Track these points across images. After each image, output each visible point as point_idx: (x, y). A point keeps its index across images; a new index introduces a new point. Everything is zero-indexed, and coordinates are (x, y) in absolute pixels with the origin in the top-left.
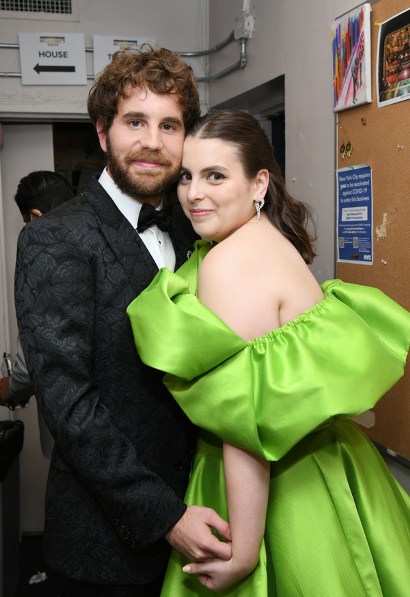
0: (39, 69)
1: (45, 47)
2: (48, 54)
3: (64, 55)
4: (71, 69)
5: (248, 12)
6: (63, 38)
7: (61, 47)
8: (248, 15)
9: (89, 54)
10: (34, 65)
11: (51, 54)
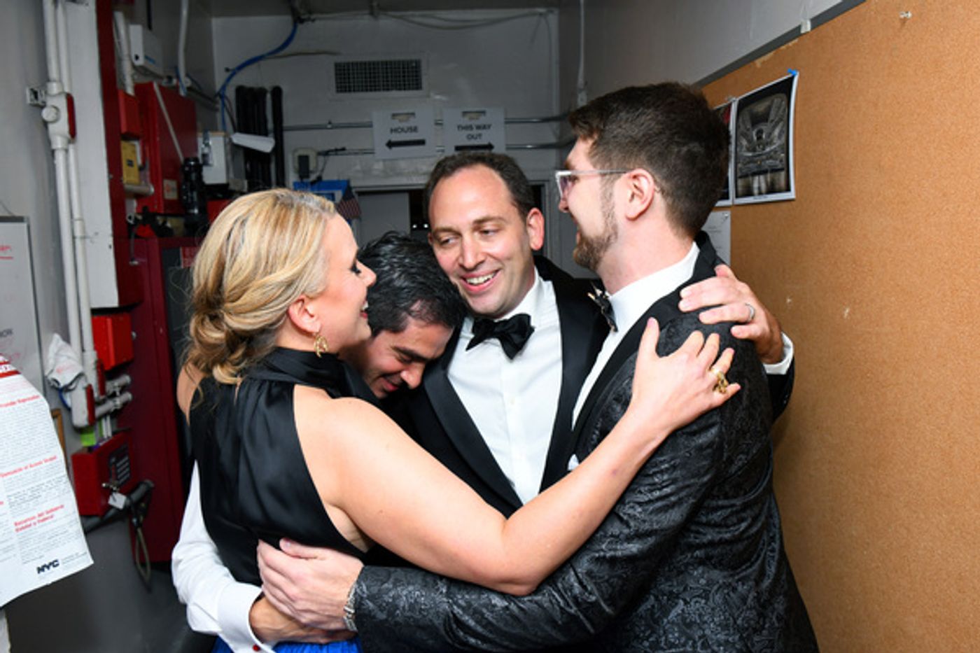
0: (391, 144)
1: (396, 124)
2: (400, 130)
3: (415, 129)
4: (422, 142)
5: (582, 87)
6: (413, 114)
7: (412, 122)
8: (581, 90)
9: (439, 127)
10: (386, 141)
11: (402, 130)
